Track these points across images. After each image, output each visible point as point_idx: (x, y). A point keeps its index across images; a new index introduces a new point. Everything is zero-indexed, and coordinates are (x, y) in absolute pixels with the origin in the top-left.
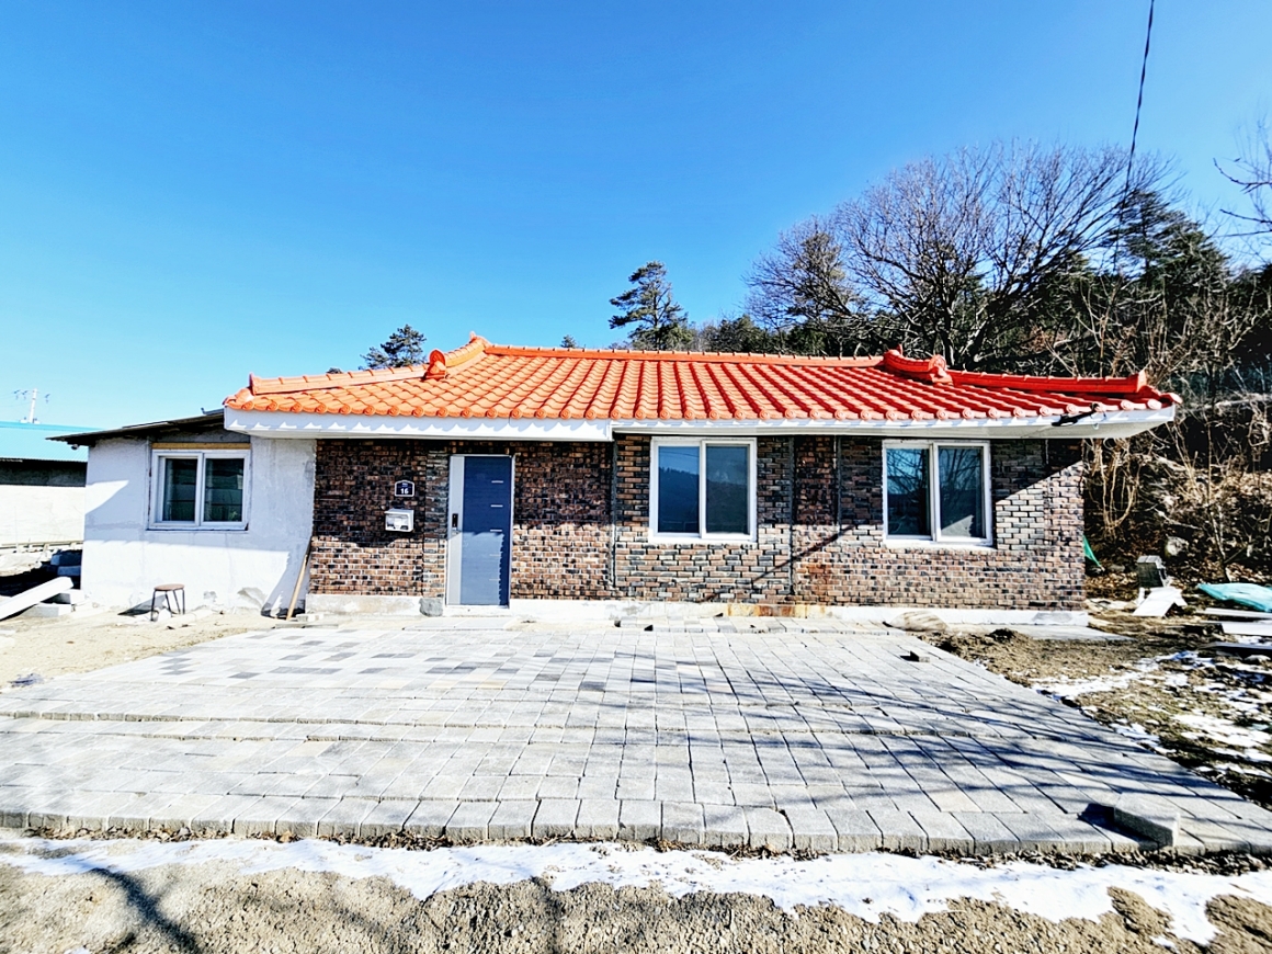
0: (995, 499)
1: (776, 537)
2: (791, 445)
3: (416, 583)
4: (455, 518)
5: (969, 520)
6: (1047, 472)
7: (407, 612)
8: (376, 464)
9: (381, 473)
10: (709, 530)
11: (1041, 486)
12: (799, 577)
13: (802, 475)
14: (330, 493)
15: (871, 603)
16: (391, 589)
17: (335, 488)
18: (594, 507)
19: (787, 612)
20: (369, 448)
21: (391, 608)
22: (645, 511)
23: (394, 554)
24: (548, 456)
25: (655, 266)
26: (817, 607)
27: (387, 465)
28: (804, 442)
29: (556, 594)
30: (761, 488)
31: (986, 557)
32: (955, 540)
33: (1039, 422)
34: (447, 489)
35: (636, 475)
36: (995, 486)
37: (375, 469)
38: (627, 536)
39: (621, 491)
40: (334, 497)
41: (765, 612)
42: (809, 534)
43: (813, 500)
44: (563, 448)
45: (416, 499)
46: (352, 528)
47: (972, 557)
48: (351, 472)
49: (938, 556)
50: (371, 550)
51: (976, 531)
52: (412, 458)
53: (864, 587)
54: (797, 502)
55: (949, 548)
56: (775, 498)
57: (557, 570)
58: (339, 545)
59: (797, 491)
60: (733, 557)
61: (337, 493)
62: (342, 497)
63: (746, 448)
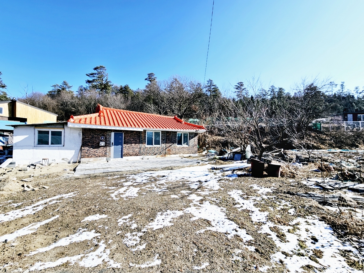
0: (189, 140)
1: (164, 145)
2: (166, 132)
3: (105, 155)
4: (112, 143)
5: (186, 143)
6: (194, 137)
7: (103, 160)
8: (96, 133)
9: (97, 135)
10: (155, 144)
11: (194, 138)
12: (167, 151)
13: (167, 137)
14: (86, 139)
15: (175, 154)
16: (100, 156)
17: (87, 138)
18: (137, 141)
19: (165, 156)
20: (95, 130)
21: (100, 160)
22: (145, 142)
23: (101, 150)
24: (130, 133)
25: (102, 67)
26: (169, 155)
27: (99, 134)
28: (168, 132)
29: (131, 155)
30: (162, 138)
31: (188, 148)
32: (184, 145)
33: (194, 131)
34: (111, 138)
35: (144, 136)
36: (189, 138)
37: (96, 134)
38: (143, 146)
39: (142, 139)
40: (87, 139)
41: (162, 156)
42: (168, 145)
43: (168, 140)
44: (132, 132)
45: (105, 140)
46: (91, 145)
47: (187, 148)
48: (91, 135)
49: (183, 148)
50: (95, 149)
51: (187, 144)
52: (104, 133)
53: (174, 152)
54: (166, 140)
55: (184, 146)
56: (164, 140)
57: (131, 151)
58: (88, 149)
59: (166, 139)
60: (158, 148)
61: (88, 139)
62: (89, 140)
63: (160, 132)
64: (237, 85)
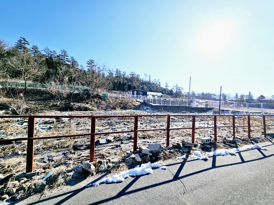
64: (89, 61)
